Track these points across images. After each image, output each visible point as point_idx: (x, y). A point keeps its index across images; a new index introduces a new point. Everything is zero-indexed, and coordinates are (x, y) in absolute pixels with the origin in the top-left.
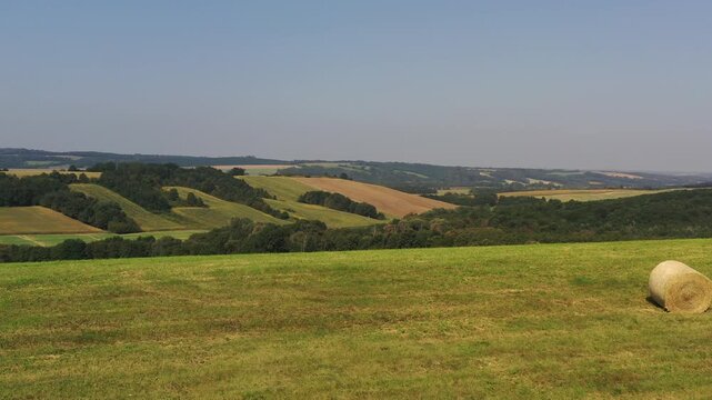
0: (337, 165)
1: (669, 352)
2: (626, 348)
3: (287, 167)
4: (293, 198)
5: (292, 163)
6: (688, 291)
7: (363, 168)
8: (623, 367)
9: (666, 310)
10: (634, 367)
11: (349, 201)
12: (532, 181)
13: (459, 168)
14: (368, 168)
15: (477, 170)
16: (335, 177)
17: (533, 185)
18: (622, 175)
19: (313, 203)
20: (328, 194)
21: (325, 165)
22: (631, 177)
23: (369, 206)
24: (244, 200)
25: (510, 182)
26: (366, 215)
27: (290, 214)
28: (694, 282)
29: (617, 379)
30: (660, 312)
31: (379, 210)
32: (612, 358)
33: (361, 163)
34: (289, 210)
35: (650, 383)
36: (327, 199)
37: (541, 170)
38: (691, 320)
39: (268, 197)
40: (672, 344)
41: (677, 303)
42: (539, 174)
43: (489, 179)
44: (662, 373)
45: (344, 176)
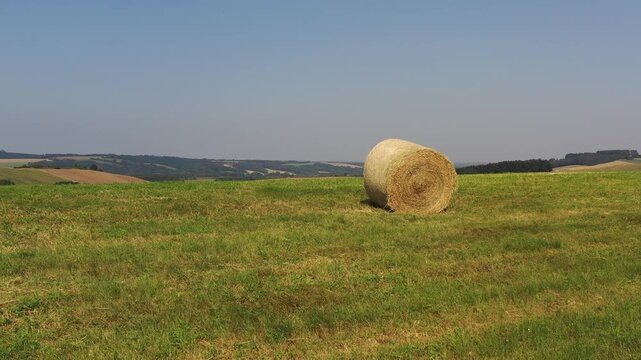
0: (88, 158)
1: (399, 254)
2: (320, 252)
3: (38, 160)
5: (42, 157)
6: (419, 178)
7: (114, 161)
8: (308, 280)
9: (388, 209)
10: (329, 280)
12: (270, 171)
13: (205, 160)
14: (119, 161)
15: (222, 162)
16: (85, 168)
17: (271, 174)
18: (346, 165)
21: (77, 159)
22: (353, 166)
25: (251, 172)
28: (428, 163)
29: (291, 304)
30: (380, 212)
32: (289, 267)
33: (112, 156)
35: (362, 308)
37: (277, 162)
38: (427, 219)
40: (403, 244)
41: (405, 198)
42: (276, 165)
43: (232, 170)
44: (388, 287)
45: (94, 168)
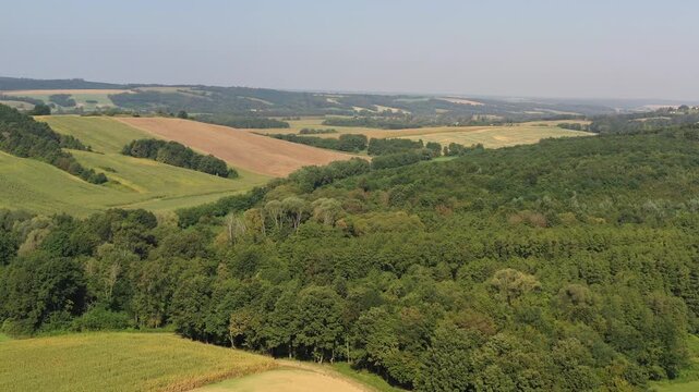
0: (174, 90)
4: (114, 148)
5: (125, 87)
7: (203, 94)
11: (190, 153)
12: (380, 109)
13: (305, 94)
14: (209, 93)
15: (324, 95)
16: (172, 115)
17: (383, 113)
18: (465, 101)
19: (141, 156)
20: (162, 143)
21: (163, 90)
22: (473, 103)
23: (218, 161)
24: (43, 155)
25: (358, 110)
26: (214, 173)
27: (109, 175)
31: (230, 165)
33: (202, 87)
34: (108, 169)
36: (160, 151)
37: (387, 97)
39: (79, 146)
43: (336, 106)
45: (183, 115)
